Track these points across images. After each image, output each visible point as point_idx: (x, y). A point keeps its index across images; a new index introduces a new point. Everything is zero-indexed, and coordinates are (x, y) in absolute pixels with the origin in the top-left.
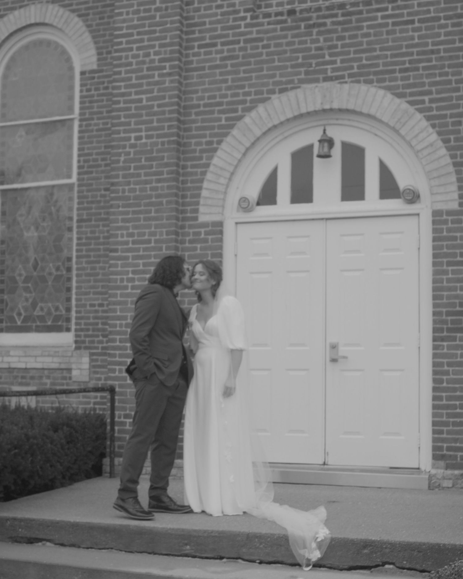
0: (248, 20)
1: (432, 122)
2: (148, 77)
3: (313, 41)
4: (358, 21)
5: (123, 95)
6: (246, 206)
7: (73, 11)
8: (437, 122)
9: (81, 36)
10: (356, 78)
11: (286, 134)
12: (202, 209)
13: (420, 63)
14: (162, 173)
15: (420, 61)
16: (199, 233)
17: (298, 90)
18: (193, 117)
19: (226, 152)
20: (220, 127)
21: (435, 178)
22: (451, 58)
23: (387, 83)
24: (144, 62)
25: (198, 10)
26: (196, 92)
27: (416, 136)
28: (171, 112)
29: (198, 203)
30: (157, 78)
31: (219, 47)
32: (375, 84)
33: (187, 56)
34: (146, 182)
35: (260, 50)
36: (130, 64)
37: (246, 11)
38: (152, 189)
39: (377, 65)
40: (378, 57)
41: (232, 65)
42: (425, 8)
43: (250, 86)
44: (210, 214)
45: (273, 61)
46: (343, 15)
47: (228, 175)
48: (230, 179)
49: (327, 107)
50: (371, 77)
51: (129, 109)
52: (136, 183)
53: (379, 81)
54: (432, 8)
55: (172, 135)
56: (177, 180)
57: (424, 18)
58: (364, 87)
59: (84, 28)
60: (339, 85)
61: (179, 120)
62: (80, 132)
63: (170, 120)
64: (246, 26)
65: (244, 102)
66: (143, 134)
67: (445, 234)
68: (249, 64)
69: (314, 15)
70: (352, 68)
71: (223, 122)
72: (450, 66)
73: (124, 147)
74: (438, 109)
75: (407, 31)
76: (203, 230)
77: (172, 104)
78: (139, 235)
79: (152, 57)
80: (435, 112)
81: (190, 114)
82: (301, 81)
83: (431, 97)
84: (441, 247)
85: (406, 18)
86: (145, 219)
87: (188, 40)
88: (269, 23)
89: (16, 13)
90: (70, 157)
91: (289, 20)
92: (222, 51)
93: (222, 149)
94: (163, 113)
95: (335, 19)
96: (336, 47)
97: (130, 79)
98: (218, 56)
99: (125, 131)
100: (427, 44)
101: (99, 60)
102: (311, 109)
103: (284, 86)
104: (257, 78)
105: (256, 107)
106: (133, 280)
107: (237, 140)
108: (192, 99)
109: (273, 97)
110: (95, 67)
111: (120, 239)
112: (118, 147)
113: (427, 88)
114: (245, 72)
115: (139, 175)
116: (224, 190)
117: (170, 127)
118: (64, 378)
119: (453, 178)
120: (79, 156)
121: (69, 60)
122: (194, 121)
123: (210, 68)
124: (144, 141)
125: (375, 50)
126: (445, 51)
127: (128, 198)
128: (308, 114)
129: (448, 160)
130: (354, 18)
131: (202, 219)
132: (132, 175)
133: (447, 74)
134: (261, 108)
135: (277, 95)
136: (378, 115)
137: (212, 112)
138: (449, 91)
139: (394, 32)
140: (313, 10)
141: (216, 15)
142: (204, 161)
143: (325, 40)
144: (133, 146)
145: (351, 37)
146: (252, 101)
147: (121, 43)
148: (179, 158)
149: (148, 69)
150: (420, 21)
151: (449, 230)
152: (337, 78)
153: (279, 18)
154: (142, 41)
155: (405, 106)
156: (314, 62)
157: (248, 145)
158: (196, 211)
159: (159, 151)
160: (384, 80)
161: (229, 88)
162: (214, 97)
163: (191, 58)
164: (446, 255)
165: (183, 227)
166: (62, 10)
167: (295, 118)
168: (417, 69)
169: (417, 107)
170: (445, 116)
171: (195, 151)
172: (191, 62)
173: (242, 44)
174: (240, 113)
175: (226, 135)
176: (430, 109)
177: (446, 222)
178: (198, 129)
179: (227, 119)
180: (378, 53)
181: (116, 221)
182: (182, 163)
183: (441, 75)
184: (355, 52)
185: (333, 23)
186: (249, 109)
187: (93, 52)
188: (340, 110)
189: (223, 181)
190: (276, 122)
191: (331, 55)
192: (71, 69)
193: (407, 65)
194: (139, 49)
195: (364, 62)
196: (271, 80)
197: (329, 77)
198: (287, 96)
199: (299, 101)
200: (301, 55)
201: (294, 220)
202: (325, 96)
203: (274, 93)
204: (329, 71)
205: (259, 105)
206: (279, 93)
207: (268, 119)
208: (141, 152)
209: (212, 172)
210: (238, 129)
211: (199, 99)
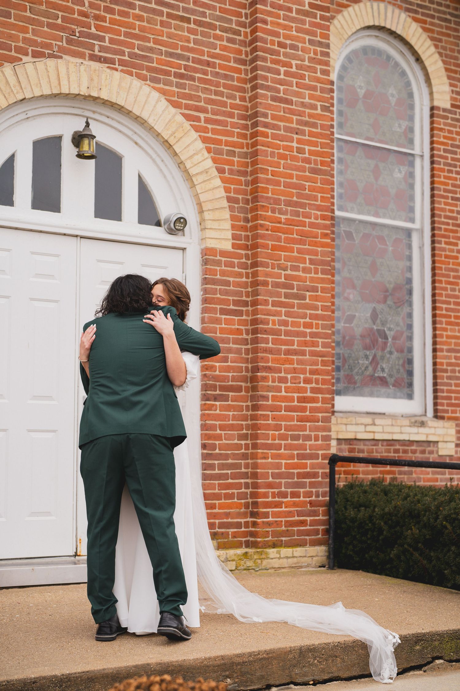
1: (207, 145)
8: (212, 146)
10: (127, 68)
13: (196, 73)
15: (196, 70)
17: (60, 61)
21: (209, 210)
22: (226, 77)
23: (161, 86)
27: (191, 157)
32: (148, 82)
39: (151, 60)
40: (151, 50)
42: (201, 10)
45: (24, 8)
49: (95, 94)
50: (144, 72)
53: (153, 80)
54: (208, 12)
57: (200, 21)
58: (137, 83)
60: (108, 70)
67: (218, 277)
70: (123, 53)
72: (225, 86)
74: (214, 131)
75: (182, 29)
80: (210, 135)
82: (62, 50)
83: (207, 115)
84: (214, 292)
85: (181, 14)
96: (104, 19)
100: (202, 53)
102: (74, 90)
103: (40, 49)
109: (25, 59)
113: (202, 104)
119: (227, 214)
125: (148, 40)
126: (221, 67)
128: (70, 96)
129: (222, 193)
133: (221, 94)
134: (7, 69)
135: (28, 59)
136: (151, 121)
138: (225, 114)
139: (169, 26)
143: (91, 6)
145: (121, 13)
150: (195, 22)
151: (223, 273)
152: (106, 61)
155: (180, 118)
156: (77, 29)
160: (158, 81)
164: (220, 301)
167: (53, 96)
168: (193, 79)
169: (192, 123)
170: (219, 142)
176: (206, 130)
177: (219, 263)
180: (151, 45)
183: (216, 93)
184: (127, 34)
188: (109, 103)
190: (28, 95)
191: (97, 27)
193: (183, 71)
195: (136, 51)
196: (21, 35)
197: (96, 56)
198: (45, 64)
199: (60, 76)
200: (60, 14)
201: (41, 232)
202: (92, 80)
203: (27, 54)
204: (97, 48)
205: (6, 64)
206: (33, 56)
207: (18, 88)
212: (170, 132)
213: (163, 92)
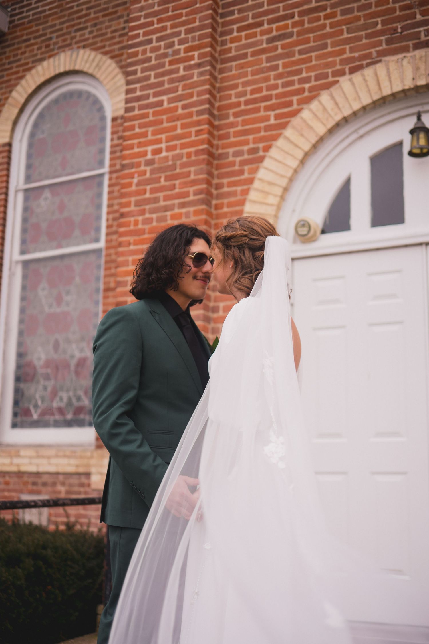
2: (171, 72)
6: (305, 232)
7: (105, 53)
11: (362, 132)
14: (187, 194)
17: (378, 66)
18: (232, 119)
19: (276, 160)
20: (268, 128)
24: (165, 55)
26: (236, 86)
28: (199, 113)
30: (182, 73)
31: (266, 26)
33: (223, 43)
34: (166, 209)
35: (322, 22)
36: (149, 59)
38: (173, 217)
41: (283, 47)
43: (308, 69)
45: (341, 32)
47: (279, 191)
48: (282, 198)
49: (422, 83)
51: (145, 116)
52: (153, 211)
55: (202, 142)
56: (208, 203)
59: (117, 70)
61: (210, 123)
62: (110, 186)
63: (199, 123)
65: (301, 91)
66: (163, 145)
68: (308, 41)
71: (272, 121)
73: (138, 165)
77: (201, 103)
79: (177, 47)
81: (227, 117)
82: (383, 54)
87: (224, 24)
89: (45, 63)
92: (270, 31)
93: (271, 157)
94: (190, 115)
97: (148, 78)
98: (265, 37)
99: (140, 145)
102: (398, 88)
103: (358, 63)
104: (318, 58)
105: (318, 95)
107: (291, 142)
108: (230, 96)
109: (341, 79)
112: (131, 166)
114: (300, 52)
115: (156, 200)
116: (273, 213)
117: (198, 133)
118: (82, 485)
120: (108, 213)
122: (232, 125)
123: (253, 54)
124: (164, 154)
127: (143, 232)
128: (394, 96)
132: (148, 201)
134: (325, 97)
135: (347, 77)
137: (258, 110)
142: (246, 176)
144: (149, 163)
146: (311, 90)
147: (138, 35)
148: (210, 174)
149: (171, 63)
154: (164, 29)
156: (399, 25)
157: (307, 147)
159: (183, 166)
161: (279, 76)
162: (260, 90)
163: (229, 45)
167: (375, 104)
171: (233, 164)
172: (229, 50)
173: (296, 18)
174: (295, 106)
175: (275, 138)
178: (238, 134)
179: (277, 117)
181: (126, 263)
182: (215, 181)
186: (309, 100)
189: (273, 200)
190: (347, 112)
191: (423, 13)
192: (103, 118)
194: (159, 39)
196: (338, 59)
197: (423, 42)
198: (363, 75)
199: (380, 79)
200: (380, 19)
202: (418, 69)
203: (344, 74)
204: (422, 35)
205: (323, 92)
206: (350, 73)
207: (336, 110)
208: (161, 170)
209: (257, 190)
210: (294, 127)
211: (240, 95)
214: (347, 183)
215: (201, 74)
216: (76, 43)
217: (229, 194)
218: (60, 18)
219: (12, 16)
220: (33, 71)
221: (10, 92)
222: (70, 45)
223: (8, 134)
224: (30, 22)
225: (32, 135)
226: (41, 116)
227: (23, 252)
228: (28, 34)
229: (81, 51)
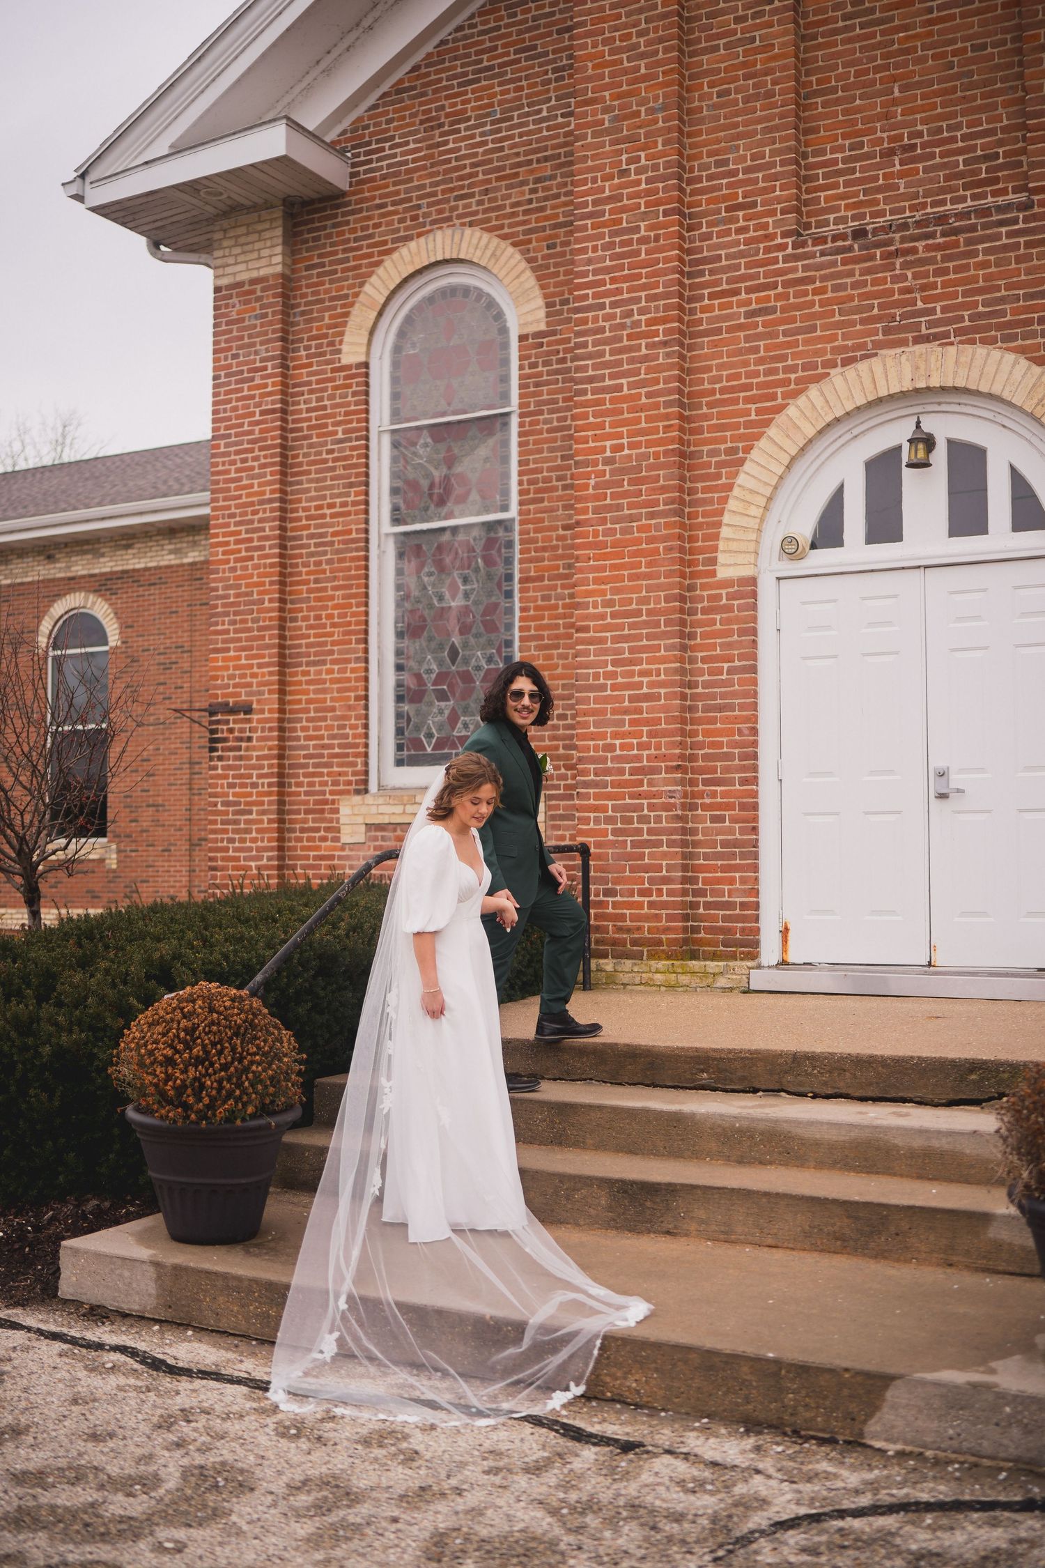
0: (790, 250)
2: (631, 349)
3: (895, 279)
4: (969, 242)
5: (591, 380)
6: (794, 550)
7: (504, 237)
9: (518, 277)
10: (968, 335)
11: (856, 432)
12: (721, 558)
14: (656, 503)
16: (719, 597)
17: (874, 360)
18: (705, 410)
19: (758, 464)
20: (748, 425)
23: (1020, 342)
24: (623, 326)
25: (708, 237)
26: (709, 369)
28: (668, 404)
29: (715, 549)
30: (644, 351)
31: (743, 296)
32: (999, 344)
33: (692, 312)
34: (631, 518)
35: (810, 298)
36: (602, 330)
37: (785, 235)
38: (640, 529)
39: (1003, 313)
40: (1002, 300)
41: (765, 325)
43: (796, 356)
44: (735, 564)
45: (832, 313)
46: (943, 235)
47: (762, 501)
48: (766, 508)
49: (922, 385)
50: (993, 333)
51: (600, 402)
52: (616, 521)
53: (1006, 339)
55: (672, 441)
56: (680, 513)
58: (981, 350)
59: (524, 264)
60: (940, 349)
61: (681, 417)
62: (520, 434)
63: (667, 417)
64: (786, 259)
65: (787, 382)
66: (625, 441)
68: (793, 320)
69: (897, 236)
70: (962, 319)
71: (753, 417)
73: (595, 463)
76: (724, 592)
77: (670, 392)
78: (623, 602)
79: (636, 317)
81: (699, 406)
82: (879, 345)
86: (632, 578)
87: (693, 287)
88: (823, 254)
89: (413, 244)
90: (506, 476)
91: (856, 246)
92: (749, 302)
93: (752, 460)
94: (656, 406)
95: (930, 242)
96: (934, 286)
97: (602, 354)
98: (742, 310)
99: (596, 438)
101: (548, 315)
102: (895, 389)
103: (851, 354)
104: (806, 342)
105: (806, 388)
106: (613, 675)
107: (776, 444)
108: (702, 381)
109: (833, 372)
110: (543, 327)
111: (591, 610)
112: (586, 464)
114: (785, 334)
115: (619, 508)
116: (756, 527)
117: (667, 428)
120: (521, 473)
121: (500, 316)
122: (706, 417)
123: (730, 329)
124: (626, 452)
125: (998, 288)
127: (604, 545)
128: (891, 397)
130: (961, 238)
131: (723, 573)
132: (609, 508)
134: (813, 391)
135: (839, 369)
136: (1006, 395)
137: (735, 401)
139: (1028, 258)
140: (894, 228)
141: (738, 243)
142: (724, 480)
143: (915, 277)
144: (608, 461)
145: (957, 270)
146: (798, 381)
147: (586, 297)
148: (682, 478)
149: (630, 337)
152: (936, 337)
153: (840, 243)
154: (619, 291)
156: (898, 312)
157: (794, 451)
158: (713, 561)
159: (650, 468)
160: (1013, 338)
161: (760, 361)
162: (737, 376)
163: (699, 315)
165: (691, 588)
166: (486, 236)
167: (870, 405)
171: (709, 465)
172: (700, 321)
173: (780, 289)
174: (780, 400)
175: (758, 437)
178: (713, 429)
179: (760, 412)
180: (1003, 293)
181: (585, 582)
182: (688, 485)
184: (967, 293)
185: (928, 248)
186: (795, 394)
187: (540, 302)
188: (943, 389)
189: (755, 511)
190: (839, 413)
191: (924, 301)
192: (504, 331)
194: (614, 305)
195: (981, 309)
196: (829, 346)
197: (924, 336)
198: (856, 370)
199: (877, 378)
200: (876, 302)
201: (872, 571)
202: (918, 368)
203: (835, 366)
204: (924, 326)
205: (812, 386)
206: (843, 366)
207: (827, 409)
208: (622, 471)
209: (737, 498)
210: (778, 426)
211: (713, 380)
212: (1036, 401)
213: (1021, 351)
214: (840, 490)
215: (668, 355)
216: (459, 217)
217: (704, 502)
218: (431, 175)
219: (354, 165)
220: (395, 256)
221: (362, 285)
222: (449, 219)
223: (364, 349)
224: (384, 177)
225: (397, 349)
226: (408, 320)
227: (396, 521)
228: (381, 197)
229: (468, 231)
